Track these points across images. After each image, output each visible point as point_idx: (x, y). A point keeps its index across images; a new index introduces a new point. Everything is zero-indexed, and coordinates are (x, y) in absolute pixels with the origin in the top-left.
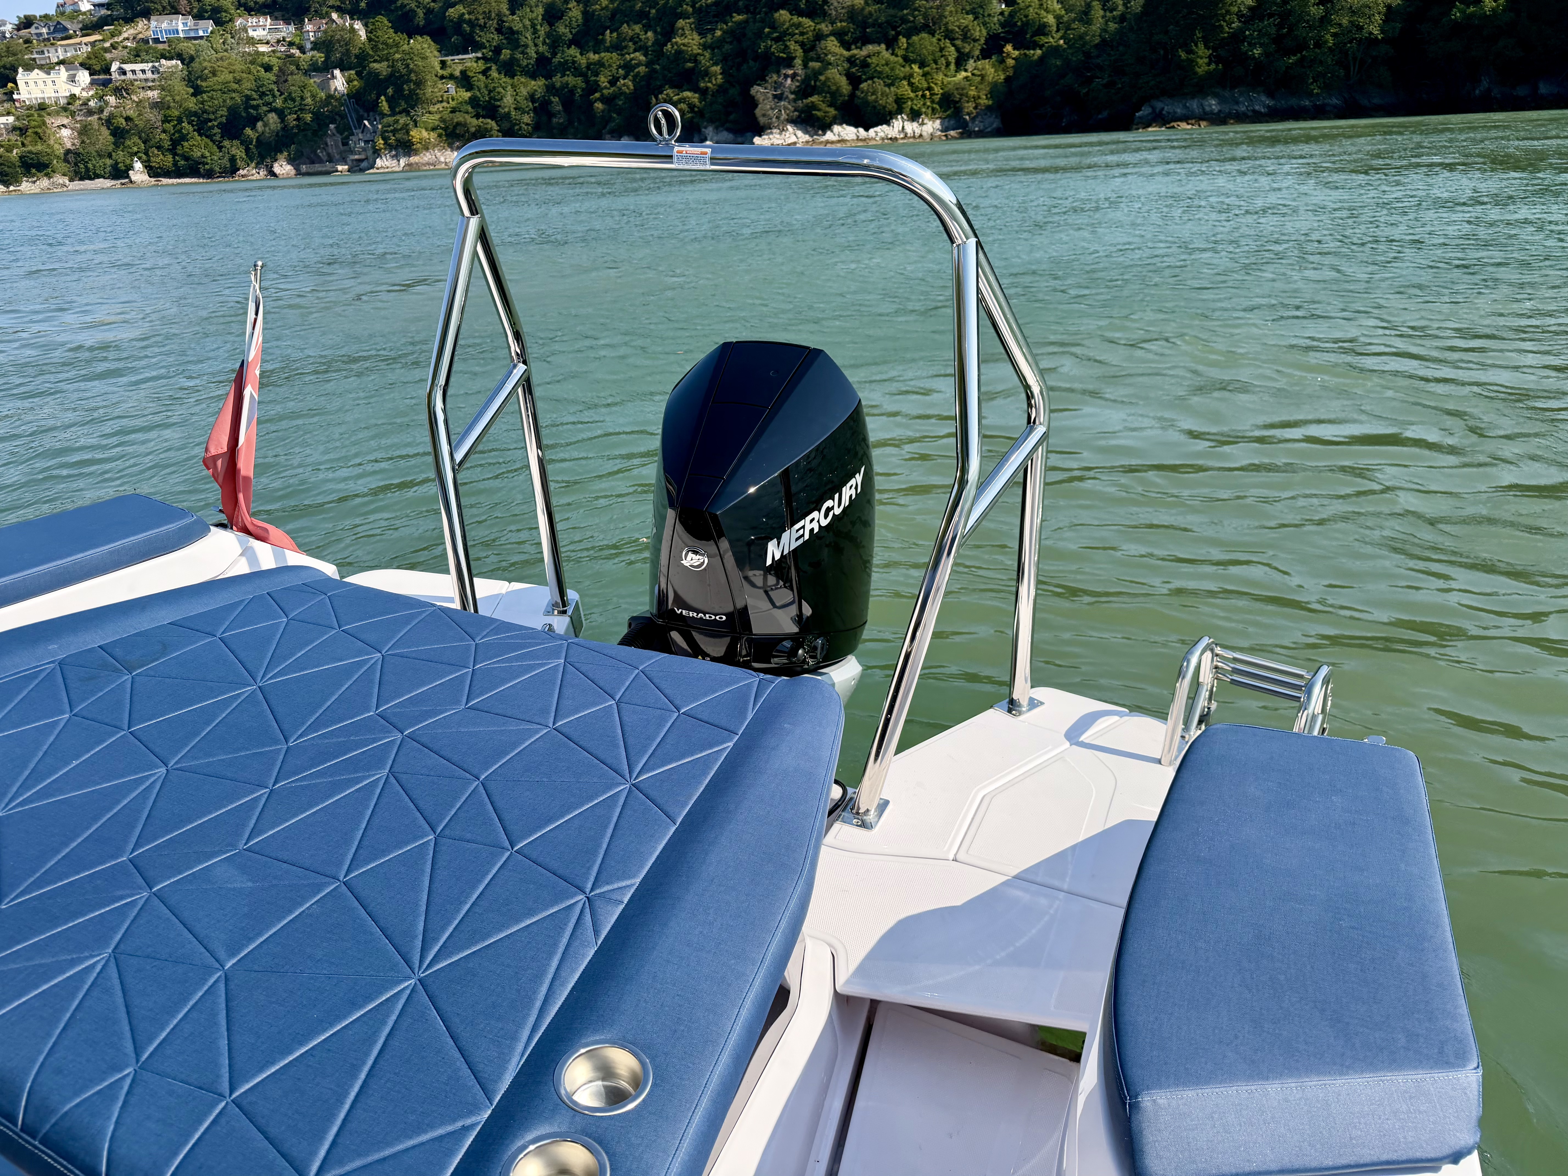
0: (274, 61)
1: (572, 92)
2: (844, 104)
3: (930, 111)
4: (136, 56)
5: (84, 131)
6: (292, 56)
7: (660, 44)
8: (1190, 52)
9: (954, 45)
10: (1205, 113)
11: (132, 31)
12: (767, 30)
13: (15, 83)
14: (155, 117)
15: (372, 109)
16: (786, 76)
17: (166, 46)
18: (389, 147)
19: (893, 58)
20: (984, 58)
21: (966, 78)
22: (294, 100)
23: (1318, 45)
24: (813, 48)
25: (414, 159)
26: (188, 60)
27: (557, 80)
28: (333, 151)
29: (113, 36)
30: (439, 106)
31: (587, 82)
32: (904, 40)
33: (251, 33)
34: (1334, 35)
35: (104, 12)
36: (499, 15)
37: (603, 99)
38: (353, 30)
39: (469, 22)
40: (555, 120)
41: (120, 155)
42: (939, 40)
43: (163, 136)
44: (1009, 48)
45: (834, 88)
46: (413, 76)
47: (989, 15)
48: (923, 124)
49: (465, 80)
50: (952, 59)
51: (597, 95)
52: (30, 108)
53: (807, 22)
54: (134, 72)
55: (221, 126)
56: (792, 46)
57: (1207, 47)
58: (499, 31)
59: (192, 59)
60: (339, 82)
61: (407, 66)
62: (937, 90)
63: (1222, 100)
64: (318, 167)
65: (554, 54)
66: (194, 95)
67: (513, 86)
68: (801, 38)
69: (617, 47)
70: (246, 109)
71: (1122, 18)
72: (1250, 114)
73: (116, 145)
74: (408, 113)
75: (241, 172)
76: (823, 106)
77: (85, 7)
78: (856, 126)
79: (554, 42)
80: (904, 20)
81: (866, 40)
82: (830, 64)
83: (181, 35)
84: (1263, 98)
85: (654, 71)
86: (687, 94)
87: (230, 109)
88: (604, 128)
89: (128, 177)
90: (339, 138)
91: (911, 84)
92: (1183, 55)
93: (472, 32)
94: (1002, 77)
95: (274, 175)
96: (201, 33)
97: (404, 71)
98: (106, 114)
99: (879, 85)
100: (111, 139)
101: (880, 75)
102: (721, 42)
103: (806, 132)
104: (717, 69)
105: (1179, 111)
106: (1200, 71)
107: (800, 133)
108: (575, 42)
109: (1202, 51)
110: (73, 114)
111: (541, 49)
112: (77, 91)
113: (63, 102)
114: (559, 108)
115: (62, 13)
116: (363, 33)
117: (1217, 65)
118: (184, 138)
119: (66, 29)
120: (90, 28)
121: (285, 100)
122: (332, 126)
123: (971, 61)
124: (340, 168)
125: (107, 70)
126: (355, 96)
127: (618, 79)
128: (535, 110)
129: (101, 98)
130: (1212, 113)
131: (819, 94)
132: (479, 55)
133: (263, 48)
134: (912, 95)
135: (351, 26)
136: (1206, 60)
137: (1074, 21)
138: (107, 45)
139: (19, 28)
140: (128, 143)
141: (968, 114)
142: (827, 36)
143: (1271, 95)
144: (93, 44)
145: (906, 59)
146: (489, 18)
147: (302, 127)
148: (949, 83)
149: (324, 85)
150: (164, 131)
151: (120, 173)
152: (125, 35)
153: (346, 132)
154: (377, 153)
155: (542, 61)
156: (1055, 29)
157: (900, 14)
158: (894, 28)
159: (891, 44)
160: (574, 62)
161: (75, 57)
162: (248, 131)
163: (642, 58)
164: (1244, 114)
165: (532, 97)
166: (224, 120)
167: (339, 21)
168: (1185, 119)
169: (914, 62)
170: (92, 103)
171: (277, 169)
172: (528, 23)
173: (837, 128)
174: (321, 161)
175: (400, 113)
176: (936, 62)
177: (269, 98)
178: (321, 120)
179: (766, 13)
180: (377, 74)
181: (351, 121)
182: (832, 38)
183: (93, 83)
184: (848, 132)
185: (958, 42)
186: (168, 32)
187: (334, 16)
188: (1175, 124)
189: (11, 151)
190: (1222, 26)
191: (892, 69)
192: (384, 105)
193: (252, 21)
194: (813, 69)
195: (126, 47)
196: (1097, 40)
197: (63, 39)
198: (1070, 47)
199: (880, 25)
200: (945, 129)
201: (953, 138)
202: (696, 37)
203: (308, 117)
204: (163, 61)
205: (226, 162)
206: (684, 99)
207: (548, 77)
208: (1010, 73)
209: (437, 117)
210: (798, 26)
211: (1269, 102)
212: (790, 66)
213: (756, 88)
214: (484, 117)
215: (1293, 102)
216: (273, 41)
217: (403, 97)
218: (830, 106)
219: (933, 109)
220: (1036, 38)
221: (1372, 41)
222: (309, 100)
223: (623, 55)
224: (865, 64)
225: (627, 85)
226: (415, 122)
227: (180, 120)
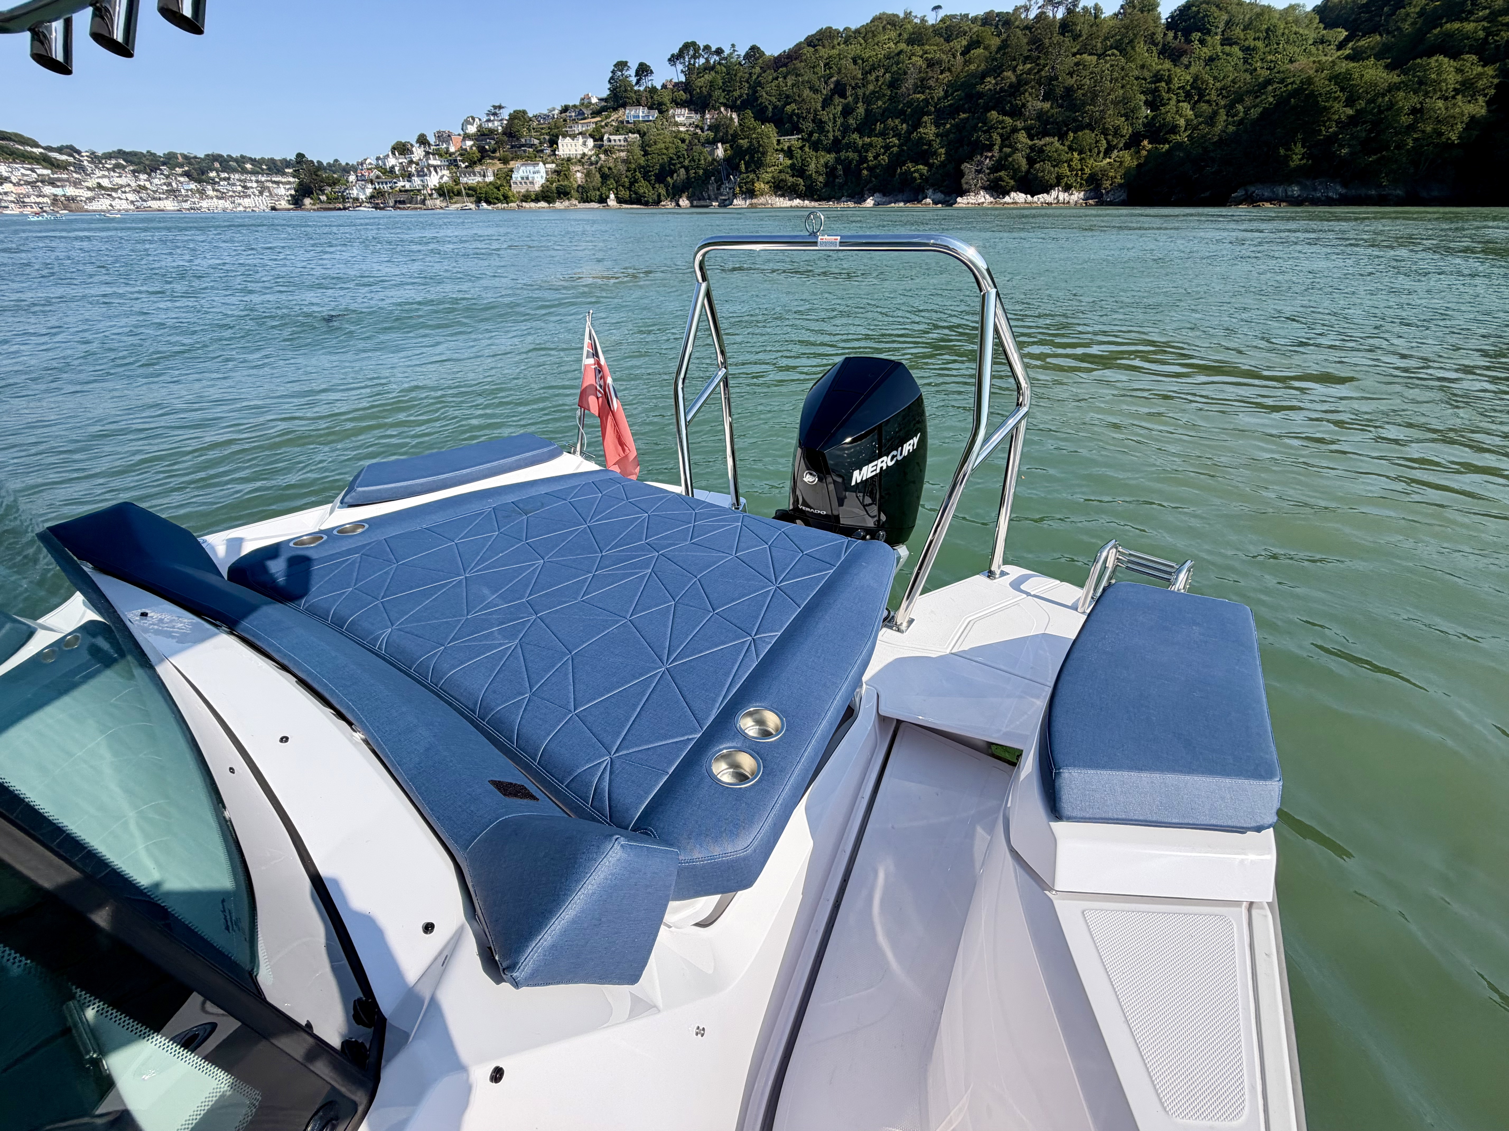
0: (687, 136)
1: (850, 162)
2: (1022, 178)
3: (1078, 186)
4: (617, 131)
5: (588, 175)
6: (696, 134)
7: (909, 133)
8: (1289, 149)
9: (1106, 139)
10: (1287, 196)
11: (616, 116)
12: (980, 125)
13: (557, 144)
14: (622, 168)
15: (736, 168)
16: (986, 157)
17: (632, 126)
18: (742, 193)
19: (1061, 147)
20: (1125, 150)
21: (1109, 163)
22: (694, 161)
23: (1397, 147)
24: (1008, 138)
25: (755, 201)
26: (643, 135)
27: (843, 155)
28: (711, 193)
29: (606, 118)
30: (772, 168)
31: (860, 156)
32: (1072, 134)
33: (677, 119)
34: (1415, 140)
35: (603, 104)
36: (816, 111)
37: (869, 169)
38: (731, 119)
39: (798, 115)
40: (837, 180)
41: (604, 190)
42: (1097, 135)
43: (626, 179)
44: (1145, 142)
45: (1016, 166)
46: (761, 149)
47: (1137, 118)
48: (1072, 194)
49: (789, 153)
50: (1102, 149)
51: (865, 165)
52: (563, 160)
53: (1008, 119)
54: (615, 140)
55: (655, 175)
56: (995, 136)
57: (1303, 146)
58: (813, 121)
59: (645, 134)
60: (720, 152)
61: (759, 142)
62: (1087, 171)
63: (1303, 187)
64: (702, 203)
65: (844, 138)
66: (644, 156)
67: (816, 157)
68: (1001, 131)
69: (883, 134)
70: (669, 166)
71: (1241, 122)
72: (1323, 198)
73: (602, 183)
74: (755, 172)
75: (663, 203)
76: (1007, 179)
77: (594, 100)
78: (1026, 194)
79: (845, 129)
80: (1075, 120)
81: (1045, 134)
82: (1017, 150)
83: (641, 119)
84: (1338, 187)
85: (903, 150)
86: (921, 167)
87: (661, 165)
88: (866, 186)
89: (606, 202)
90: (715, 186)
91: (1069, 166)
92: (1282, 152)
93: (798, 121)
94: (1136, 163)
95: (678, 205)
96: (651, 118)
97: (756, 146)
98: (599, 165)
99: (1048, 166)
100: (600, 179)
101: (1050, 159)
102: (949, 132)
103: (992, 196)
104: (943, 151)
105: (1266, 194)
106: (1292, 164)
107: (987, 196)
108: (859, 130)
109: (1299, 149)
110: (583, 165)
111: (837, 133)
112: (586, 151)
113: (579, 157)
114: (841, 173)
115: (583, 104)
116: (736, 120)
117: (1308, 161)
118: (636, 181)
119: (584, 114)
120: (596, 113)
121: (690, 161)
122: (713, 178)
123: (1116, 151)
124: (714, 204)
125: (601, 139)
126: (727, 160)
127: (879, 155)
128: (826, 174)
129: (597, 155)
130: (1292, 196)
131: (1006, 170)
132: (800, 136)
133: (682, 129)
134: (1069, 173)
135: (731, 115)
136: (1299, 157)
137: (1200, 124)
138: (603, 124)
139: (561, 112)
140: (608, 182)
141: (1105, 189)
142: (1020, 130)
143: (1345, 185)
144: (596, 123)
145: (1071, 149)
146: (809, 113)
147: (697, 178)
148: (1096, 166)
149: (712, 153)
150: (627, 177)
151: (603, 200)
152: (612, 118)
153: (720, 183)
154: (735, 196)
155: (836, 141)
156: (1183, 129)
157: (1074, 115)
158: (1067, 125)
159: (1062, 137)
160: (855, 143)
161: (587, 130)
162: (669, 179)
163: (897, 142)
164: (1318, 198)
165: (826, 165)
166: (657, 171)
167: (724, 112)
168: (1270, 200)
169: (1075, 150)
170: (593, 158)
171: (681, 203)
172: (831, 116)
173: (1013, 194)
174: (704, 199)
175: (751, 171)
176: (1090, 151)
177: (682, 160)
178: (708, 174)
179: (982, 113)
180: (742, 147)
181: (723, 174)
182: (1023, 131)
183: (595, 146)
184: (1020, 197)
185: (1110, 137)
186: (634, 117)
187: (722, 109)
188: (1261, 204)
189: (552, 184)
190: (1321, 130)
191: (1059, 155)
192: (743, 167)
193: (678, 111)
194: (1005, 153)
195: (612, 125)
196: (1216, 139)
197: (582, 119)
198: (1192, 144)
199: (1057, 123)
200: (1086, 199)
201: (1091, 205)
202: (933, 128)
203: (701, 172)
204: (630, 135)
205: (655, 197)
206: (918, 170)
207: (838, 152)
208: (1142, 161)
209: (771, 175)
210: (1003, 121)
211: (1343, 191)
212: (990, 150)
213: (966, 164)
214: (797, 177)
215: (1363, 192)
216: (687, 124)
217: (754, 162)
218: (1011, 179)
219: (1081, 184)
220: (1168, 136)
221: (1449, 146)
222: (703, 162)
223: (885, 139)
224: (1041, 151)
225: (884, 159)
226: (758, 178)
227: (635, 171)
